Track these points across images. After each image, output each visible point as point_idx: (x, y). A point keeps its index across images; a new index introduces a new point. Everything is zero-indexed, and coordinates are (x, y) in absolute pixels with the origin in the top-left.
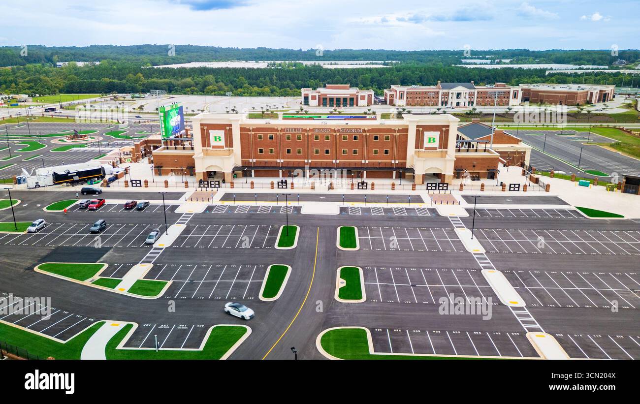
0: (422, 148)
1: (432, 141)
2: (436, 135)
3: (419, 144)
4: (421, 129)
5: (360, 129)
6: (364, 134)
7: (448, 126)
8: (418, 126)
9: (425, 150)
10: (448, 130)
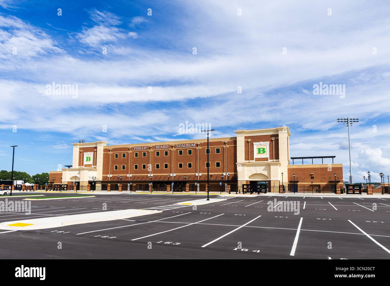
0: (252, 159)
1: (261, 152)
2: (266, 145)
3: (249, 155)
4: (250, 140)
5: (193, 144)
6: (197, 148)
7: (277, 135)
8: (246, 138)
9: (256, 161)
10: (278, 139)
